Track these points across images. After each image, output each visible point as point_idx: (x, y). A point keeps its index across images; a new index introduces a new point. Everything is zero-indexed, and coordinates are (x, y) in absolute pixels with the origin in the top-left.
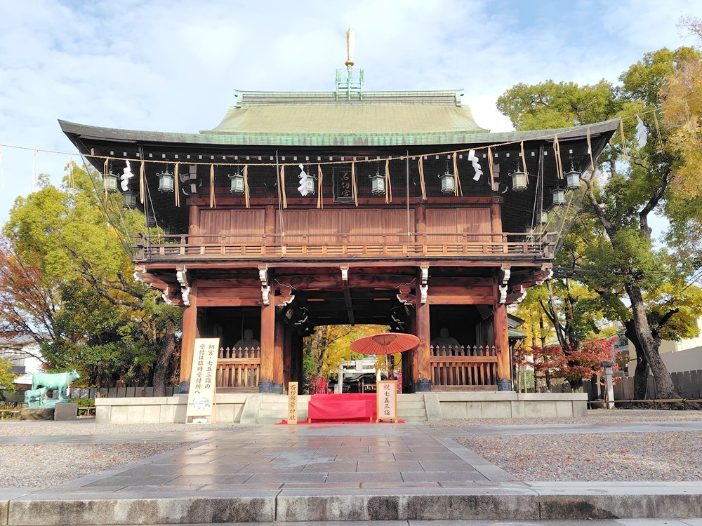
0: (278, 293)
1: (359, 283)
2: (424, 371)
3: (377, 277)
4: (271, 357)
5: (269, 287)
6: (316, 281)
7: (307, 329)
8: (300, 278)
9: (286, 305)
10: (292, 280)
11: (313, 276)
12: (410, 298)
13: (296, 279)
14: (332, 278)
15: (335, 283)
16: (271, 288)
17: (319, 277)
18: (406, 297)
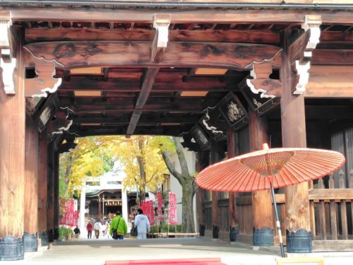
0: (30, 73)
1: (181, 58)
2: (299, 216)
3: (211, 47)
4: (20, 192)
5: (14, 60)
6: (101, 51)
7: (65, 142)
8: (72, 46)
9: (45, 95)
10: (58, 48)
11: (97, 43)
12: (270, 85)
13: (64, 47)
14: (130, 48)
15: (135, 57)
16: (18, 63)
17: (106, 45)
18: (265, 84)
